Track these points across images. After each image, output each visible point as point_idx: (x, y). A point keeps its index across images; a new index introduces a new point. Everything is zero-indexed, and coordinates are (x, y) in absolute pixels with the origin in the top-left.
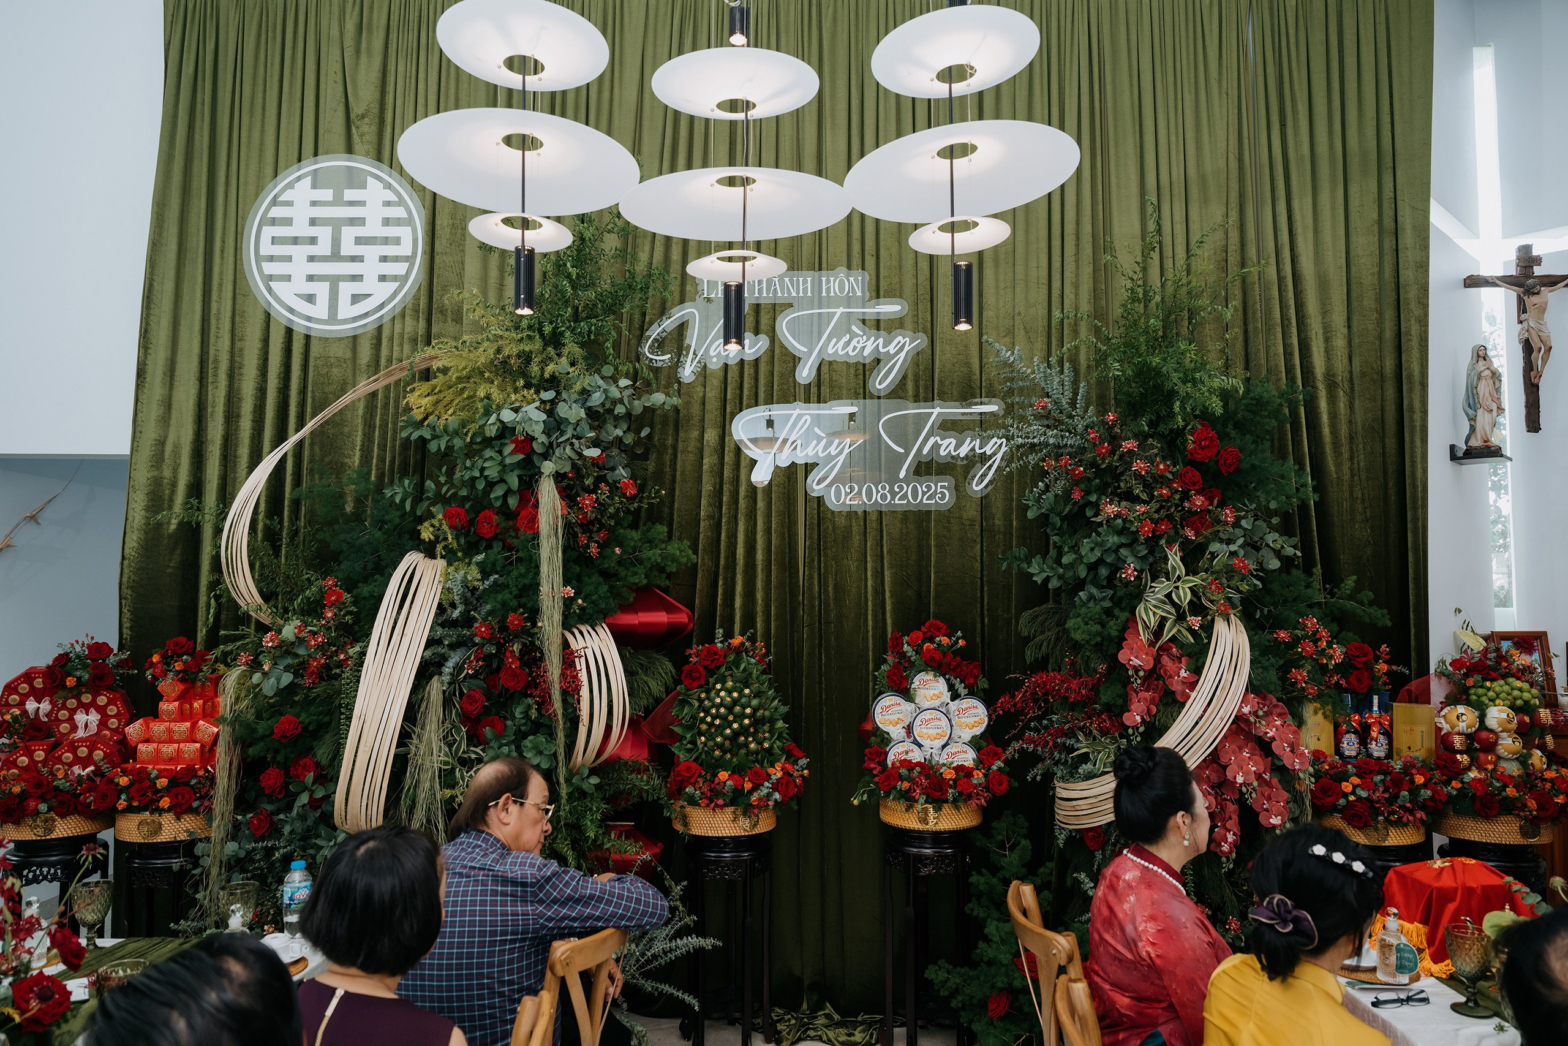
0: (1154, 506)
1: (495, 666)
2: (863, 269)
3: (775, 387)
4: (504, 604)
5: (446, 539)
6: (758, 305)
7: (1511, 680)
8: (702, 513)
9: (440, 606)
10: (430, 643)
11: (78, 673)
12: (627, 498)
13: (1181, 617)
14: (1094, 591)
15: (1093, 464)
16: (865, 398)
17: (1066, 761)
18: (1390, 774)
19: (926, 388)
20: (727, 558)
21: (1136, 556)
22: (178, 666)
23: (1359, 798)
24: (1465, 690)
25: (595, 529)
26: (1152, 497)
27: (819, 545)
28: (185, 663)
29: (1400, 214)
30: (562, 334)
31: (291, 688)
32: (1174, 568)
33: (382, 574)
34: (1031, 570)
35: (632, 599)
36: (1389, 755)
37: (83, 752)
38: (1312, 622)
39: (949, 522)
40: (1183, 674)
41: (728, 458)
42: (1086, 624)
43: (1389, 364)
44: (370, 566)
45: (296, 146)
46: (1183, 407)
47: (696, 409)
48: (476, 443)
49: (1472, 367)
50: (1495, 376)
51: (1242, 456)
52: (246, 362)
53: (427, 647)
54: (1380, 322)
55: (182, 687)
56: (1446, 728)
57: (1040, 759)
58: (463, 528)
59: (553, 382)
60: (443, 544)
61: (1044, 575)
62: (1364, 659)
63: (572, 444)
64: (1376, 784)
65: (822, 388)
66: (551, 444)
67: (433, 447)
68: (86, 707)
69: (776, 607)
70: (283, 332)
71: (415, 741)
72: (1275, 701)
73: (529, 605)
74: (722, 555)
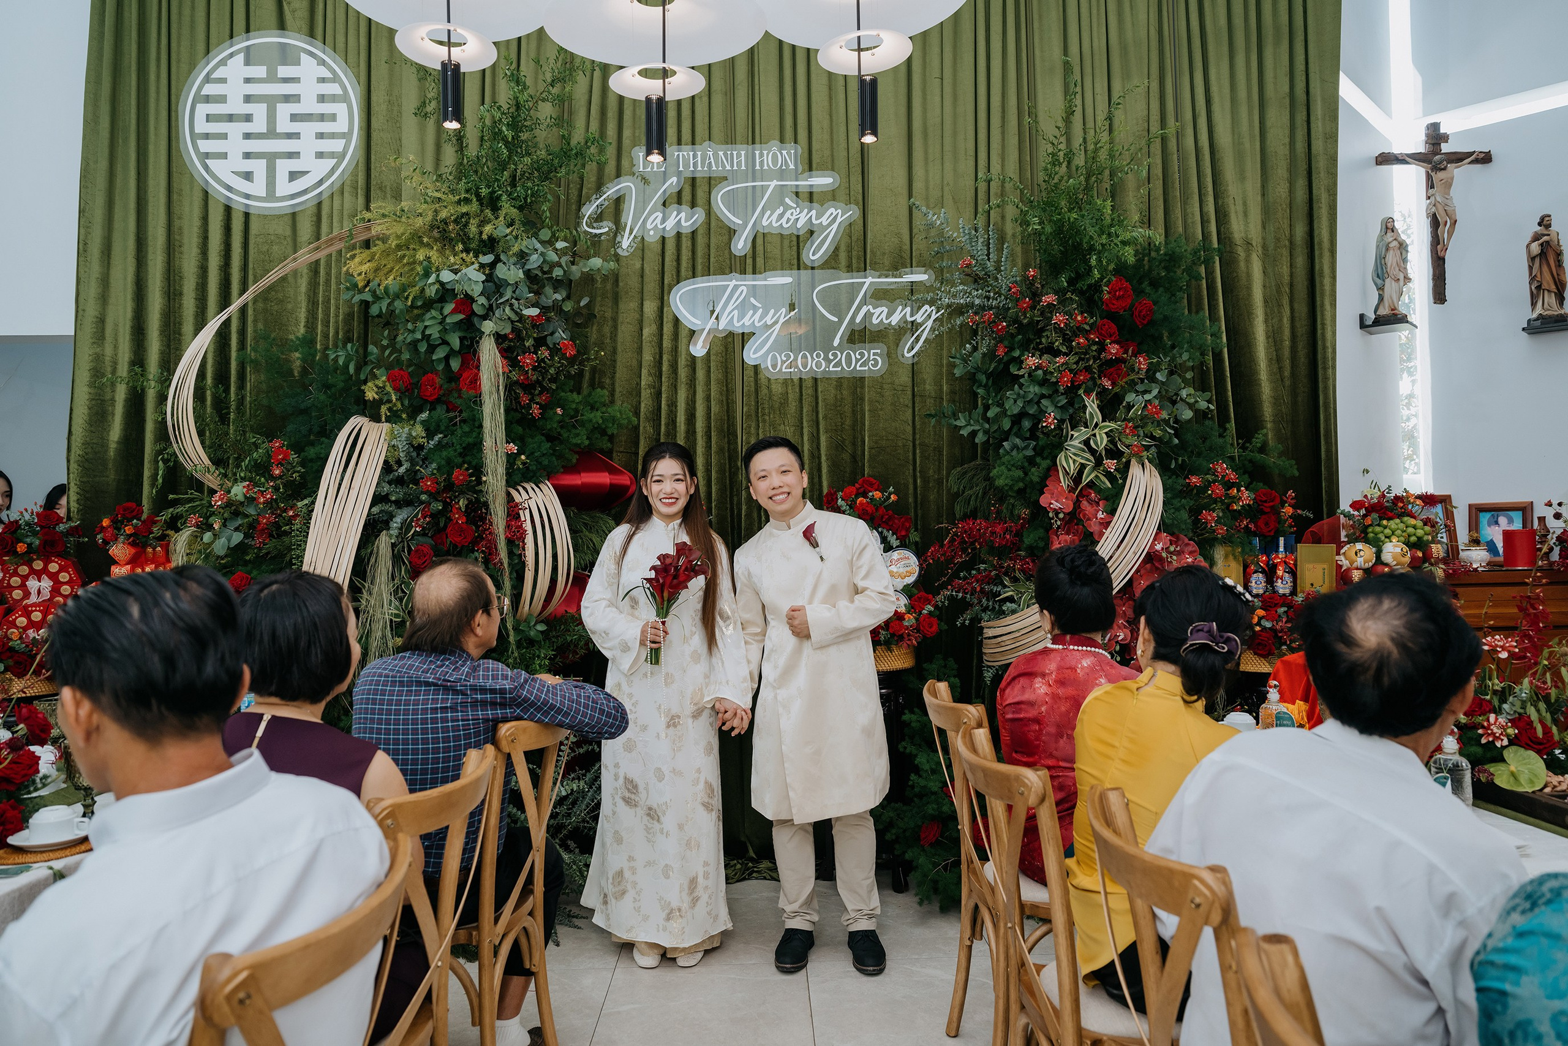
0: (1073, 359)
1: (442, 525)
2: (796, 142)
3: (712, 260)
4: (449, 461)
5: (389, 401)
6: (694, 179)
7: (1406, 519)
8: (643, 383)
9: (386, 462)
10: (377, 499)
11: (28, 540)
12: (567, 359)
13: (1099, 462)
14: (1018, 441)
15: (1016, 321)
16: (799, 269)
17: (994, 608)
18: (1292, 607)
19: (859, 258)
20: (667, 425)
21: (1056, 407)
22: (129, 530)
23: (1264, 629)
24: (1365, 530)
25: (537, 392)
26: (1071, 348)
27: (757, 412)
28: (135, 527)
29: (1312, 85)
30: (499, 198)
31: (241, 548)
32: (1091, 414)
33: (328, 437)
34: (958, 423)
35: (574, 461)
36: (1294, 592)
37: (37, 616)
38: (1222, 468)
39: (882, 388)
40: (1100, 515)
41: (668, 328)
42: (1009, 470)
43: (1300, 231)
44: (316, 429)
45: (228, 22)
46: (1099, 260)
47: (633, 282)
48: (417, 308)
49: (1381, 238)
50: (1402, 247)
51: (1155, 308)
52: (186, 241)
53: (372, 505)
54: (1291, 191)
55: (133, 551)
56: (1345, 563)
57: (969, 605)
58: (407, 390)
59: (490, 244)
60: (388, 405)
61: (970, 429)
62: (1271, 504)
63: (511, 305)
64: (1279, 616)
65: (758, 259)
66: (491, 306)
67: (374, 310)
68: (38, 575)
69: (717, 472)
70: (221, 209)
71: (365, 595)
72: (1186, 541)
73: (474, 463)
74: (663, 423)
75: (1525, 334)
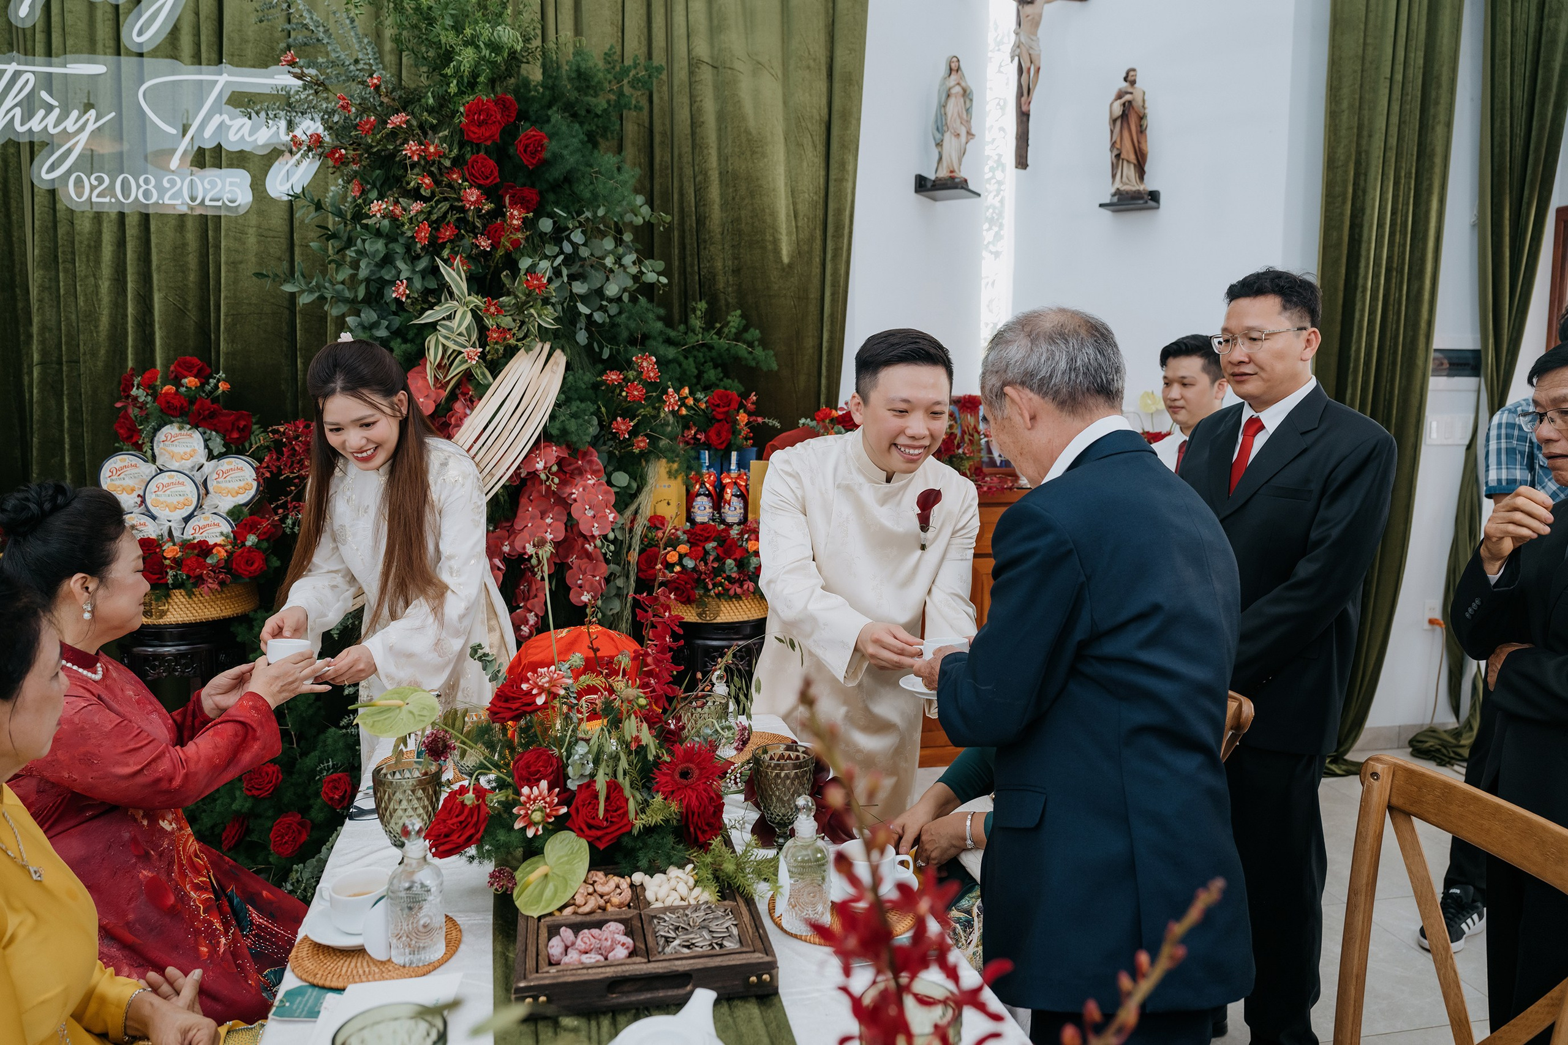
14: (370, 316)
16: (116, 54)
19: (211, 46)
21: (414, 271)
23: (686, 569)
34: (291, 287)
36: (743, 520)
39: (243, 232)
61: (310, 296)
65: (53, 35)
75: (1106, 213)
